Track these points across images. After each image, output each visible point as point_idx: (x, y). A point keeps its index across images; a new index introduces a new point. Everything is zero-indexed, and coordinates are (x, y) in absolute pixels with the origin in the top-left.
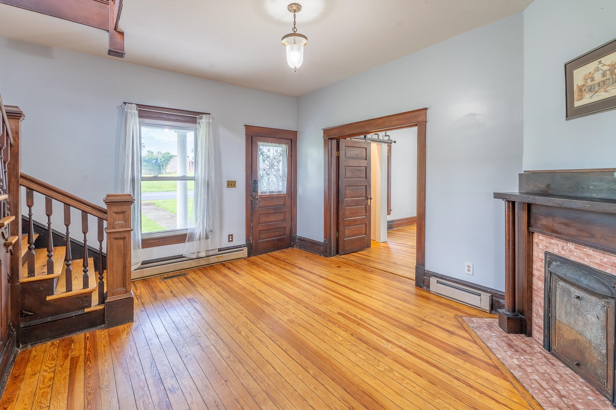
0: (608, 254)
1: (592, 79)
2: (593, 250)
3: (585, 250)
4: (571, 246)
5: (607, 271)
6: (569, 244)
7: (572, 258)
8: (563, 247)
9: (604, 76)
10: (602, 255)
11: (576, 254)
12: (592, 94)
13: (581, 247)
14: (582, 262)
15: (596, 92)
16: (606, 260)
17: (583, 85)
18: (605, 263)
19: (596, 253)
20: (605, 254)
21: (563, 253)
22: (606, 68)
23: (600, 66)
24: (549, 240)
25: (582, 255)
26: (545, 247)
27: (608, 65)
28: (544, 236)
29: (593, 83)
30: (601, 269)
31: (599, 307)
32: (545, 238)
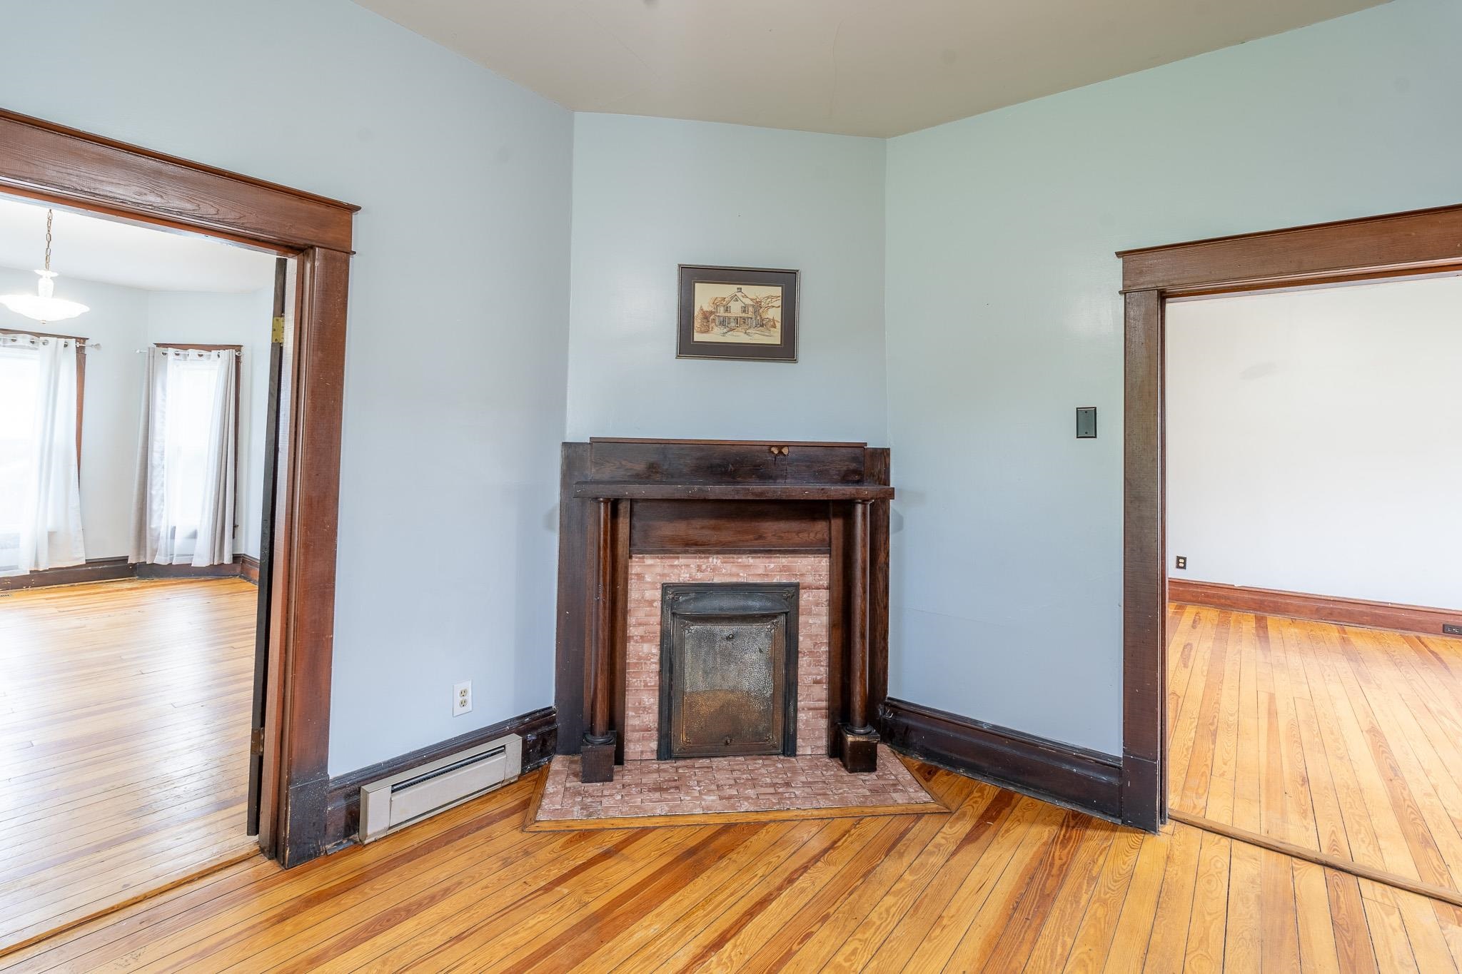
0: (775, 557)
1: (727, 309)
2: (753, 558)
3: (740, 560)
4: (715, 561)
5: (775, 581)
6: (711, 560)
7: (717, 580)
8: (699, 566)
9: (744, 311)
10: (767, 560)
11: (724, 571)
12: (725, 330)
13: (733, 558)
14: (734, 580)
15: (732, 330)
16: (772, 566)
17: (711, 313)
18: (772, 570)
19: (758, 560)
20: (771, 557)
21: (699, 575)
22: (748, 302)
23: (739, 294)
24: (668, 562)
25: (734, 570)
26: (658, 577)
27: (752, 300)
28: (658, 557)
29: (727, 314)
30: (766, 580)
31: (763, 635)
32: (658, 560)
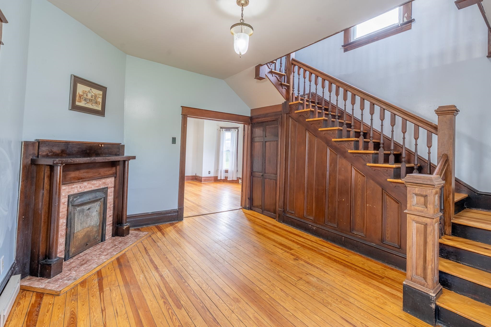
0: (102, 180)
1: (87, 96)
2: (96, 181)
3: (92, 182)
4: (85, 184)
5: (101, 187)
6: (84, 184)
7: (85, 191)
8: (80, 187)
9: (92, 97)
10: (99, 181)
11: (88, 187)
12: (86, 103)
13: (91, 182)
14: (90, 189)
15: (88, 103)
16: (101, 182)
17: (82, 95)
18: (101, 184)
19: (97, 182)
20: (100, 180)
21: (80, 190)
22: (93, 94)
23: (91, 91)
24: (70, 187)
25: (91, 186)
26: (67, 193)
28: (67, 186)
29: (86, 97)
30: (99, 188)
31: (98, 205)
32: (67, 187)
